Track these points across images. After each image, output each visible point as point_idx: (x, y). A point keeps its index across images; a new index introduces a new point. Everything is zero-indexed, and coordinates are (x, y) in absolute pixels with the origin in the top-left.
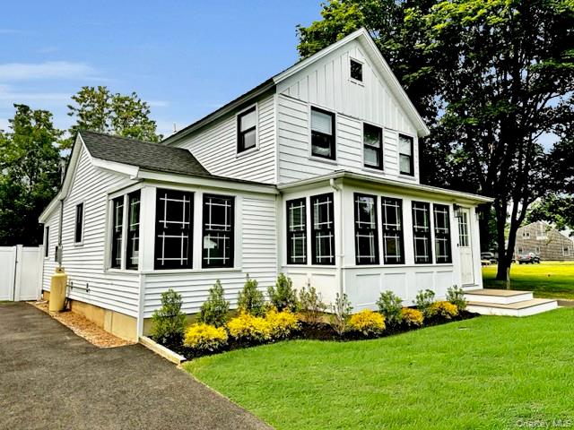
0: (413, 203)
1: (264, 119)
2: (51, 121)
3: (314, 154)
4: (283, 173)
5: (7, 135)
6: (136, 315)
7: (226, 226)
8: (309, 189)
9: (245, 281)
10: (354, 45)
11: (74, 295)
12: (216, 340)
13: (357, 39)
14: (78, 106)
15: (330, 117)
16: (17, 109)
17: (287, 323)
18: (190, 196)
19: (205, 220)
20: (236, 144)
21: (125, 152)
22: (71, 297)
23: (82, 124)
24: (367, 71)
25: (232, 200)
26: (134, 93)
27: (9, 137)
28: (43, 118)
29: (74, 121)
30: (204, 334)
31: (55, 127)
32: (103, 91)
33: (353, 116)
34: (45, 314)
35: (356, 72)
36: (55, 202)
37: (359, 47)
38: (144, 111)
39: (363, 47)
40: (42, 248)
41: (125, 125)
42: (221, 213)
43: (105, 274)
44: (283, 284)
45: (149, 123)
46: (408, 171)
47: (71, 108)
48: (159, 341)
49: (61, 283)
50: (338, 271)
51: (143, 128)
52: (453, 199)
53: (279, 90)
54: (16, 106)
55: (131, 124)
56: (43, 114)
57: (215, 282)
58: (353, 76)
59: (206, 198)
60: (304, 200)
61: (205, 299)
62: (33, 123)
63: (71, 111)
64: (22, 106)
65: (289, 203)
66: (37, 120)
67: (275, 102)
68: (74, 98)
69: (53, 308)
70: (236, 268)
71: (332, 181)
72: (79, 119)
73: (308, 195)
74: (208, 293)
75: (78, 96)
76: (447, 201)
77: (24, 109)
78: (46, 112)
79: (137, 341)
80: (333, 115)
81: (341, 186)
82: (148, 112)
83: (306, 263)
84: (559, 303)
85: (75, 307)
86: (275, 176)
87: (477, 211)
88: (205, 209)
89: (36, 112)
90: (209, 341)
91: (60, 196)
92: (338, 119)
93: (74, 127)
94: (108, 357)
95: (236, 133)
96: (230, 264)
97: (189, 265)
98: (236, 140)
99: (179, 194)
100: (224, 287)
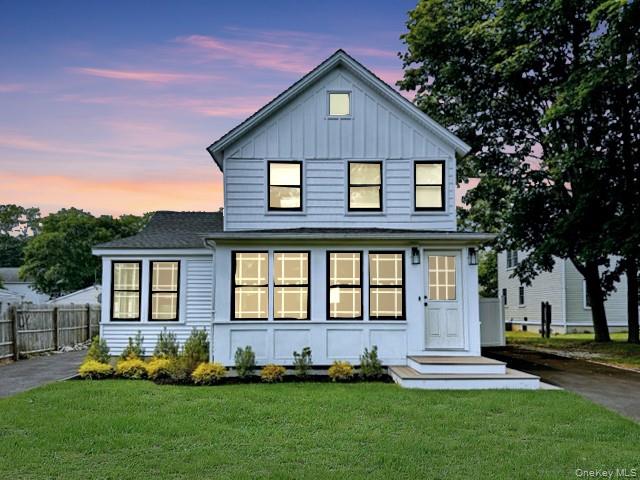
33: (331, 157)
57: (136, 333)
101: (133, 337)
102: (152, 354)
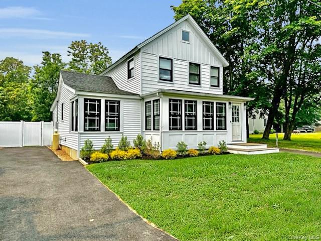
0: (203, 102)
1: (137, 64)
2: (60, 58)
3: (160, 79)
4: (144, 89)
5: (40, 67)
6: (77, 149)
7: (116, 113)
8: (152, 97)
9: (122, 137)
10: (185, 23)
11: (62, 143)
12: (102, 158)
13: (186, 20)
14: (72, 51)
15: (170, 61)
16: (44, 54)
17: (134, 154)
18: (99, 101)
19: (106, 111)
20: (127, 75)
21: (80, 80)
22: (61, 144)
23: (74, 60)
24: (192, 36)
25: (119, 102)
26: (100, 43)
27: (41, 68)
28: (57, 57)
29: (71, 58)
30: (98, 156)
31: (62, 61)
32: (84, 42)
33: (183, 59)
34: (51, 151)
35: (186, 37)
36: (55, 102)
37: (188, 24)
38: (105, 52)
39: (190, 23)
40: (52, 122)
41: (96, 60)
42: (113, 107)
43: (70, 133)
44: (140, 138)
45: (108, 59)
46: (217, 85)
47: (69, 52)
48: (83, 159)
49: (57, 138)
50: (160, 133)
51: (105, 61)
52: (229, 99)
53: (142, 51)
54: (43, 52)
55: (99, 59)
56: (57, 55)
57: (108, 137)
58: (183, 39)
59: (106, 102)
60: (150, 101)
61: (104, 144)
62: (52, 60)
63: (69, 54)
64: (46, 52)
65: (146, 103)
66: (54, 59)
67: (140, 56)
68: (69, 48)
69: (54, 148)
70: (120, 131)
71: (157, 94)
72: (73, 57)
73: (152, 99)
74: (105, 142)
75: (71, 46)
76: (225, 100)
77: (47, 53)
78: (58, 54)
79: (77, 159)
80: (171, 60)
81: (162, 96)
82: (108, 52)
83: (151, 130)
84: (280, 150)
85: (63, 148)
86: (140, 91)
87: (245, 104)
88: (106, 106)
89: (53, 55)
90: (99, 158)
91: (56, 100)
92: (175, 62)
93: (71, 62)
94: (63, 164)
95: (127, 70)
96: (118, 130)
97: (99, 130)
98: (127, 74)
99: (94, 100)
100: (112, 139)
101: (107, 139)
102: (116, 148)
